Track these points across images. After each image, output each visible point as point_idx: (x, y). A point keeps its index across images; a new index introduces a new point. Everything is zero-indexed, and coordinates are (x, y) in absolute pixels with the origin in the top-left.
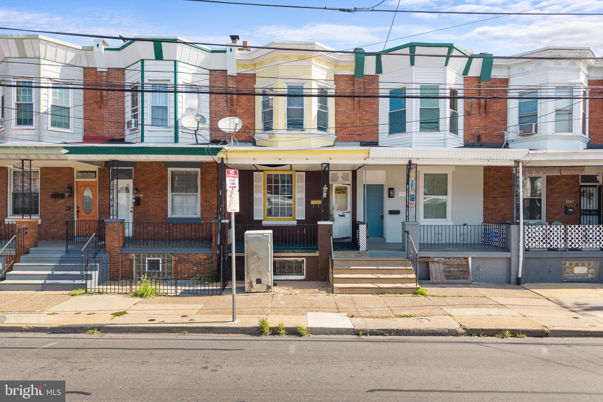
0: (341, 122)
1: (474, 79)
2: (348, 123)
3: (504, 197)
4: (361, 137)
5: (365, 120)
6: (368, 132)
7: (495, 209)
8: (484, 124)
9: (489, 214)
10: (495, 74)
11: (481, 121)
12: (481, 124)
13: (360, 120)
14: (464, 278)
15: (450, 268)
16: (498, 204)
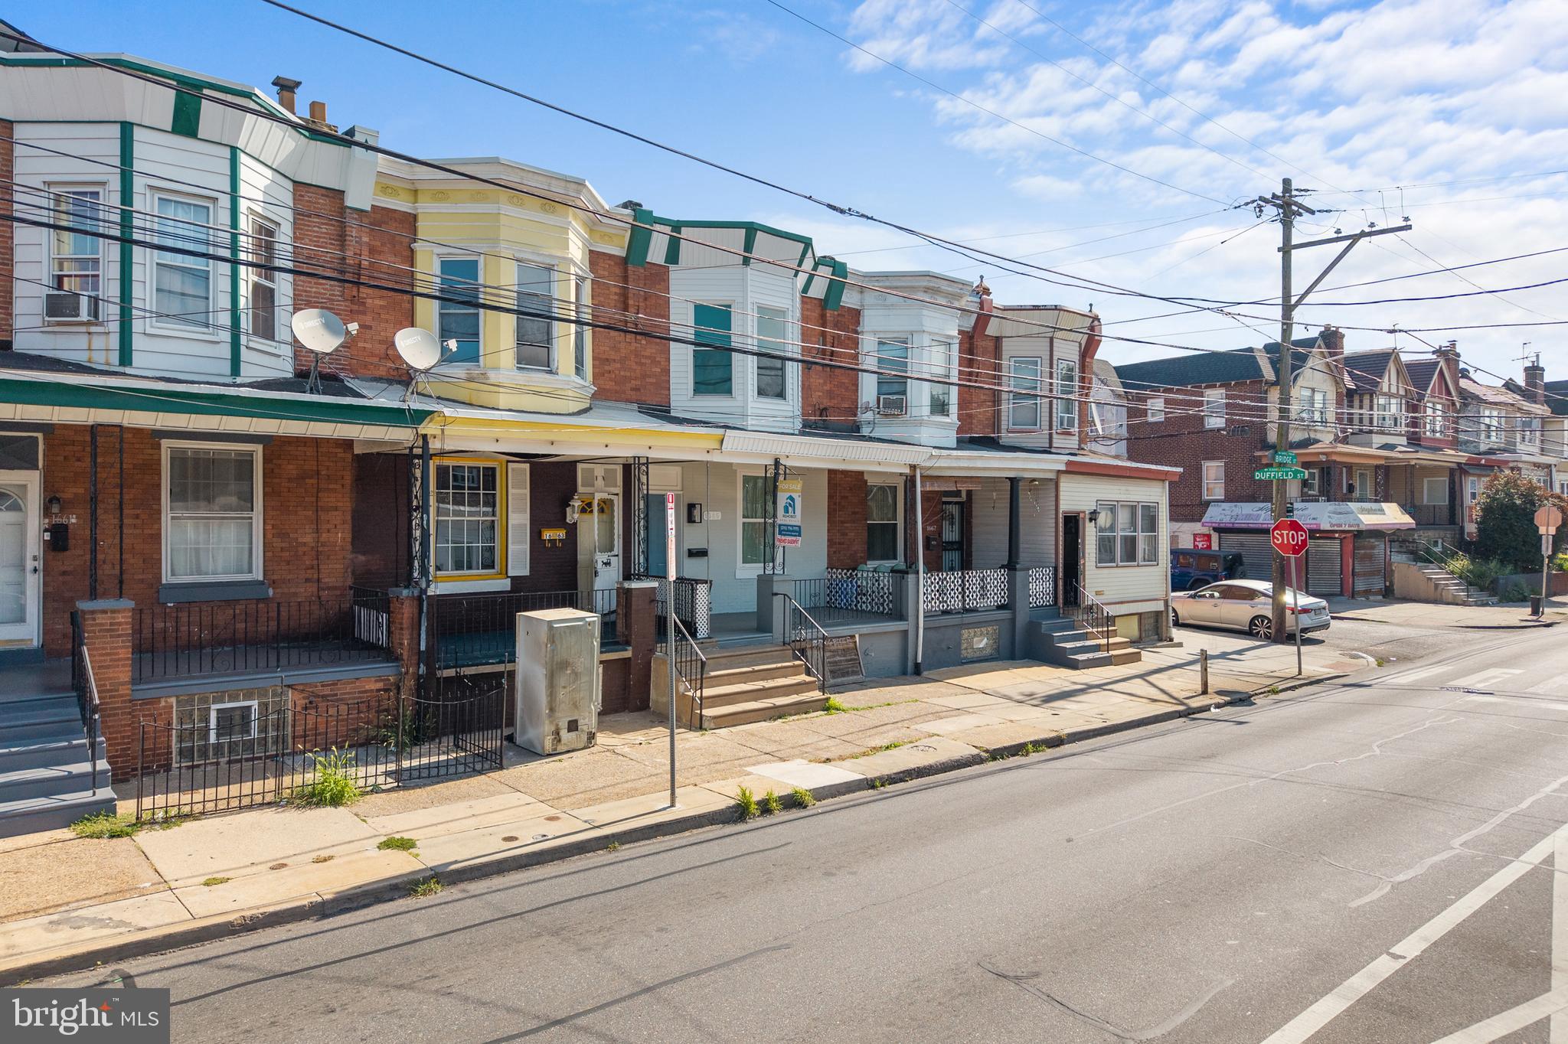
1: (816, 302)
2: (614, 360)
3: (854, 522)
4: (638, 393)
5: (646, 357)
6: (651, 384)
7: (843, 544)
8: (827, 388)
9: (835, 552)
10: (849, 299)
11: (825, 383)
12: (825, 388)
13: (636, 356)
14: (854, 673)
15: (834, 656)
16: (847, 535)
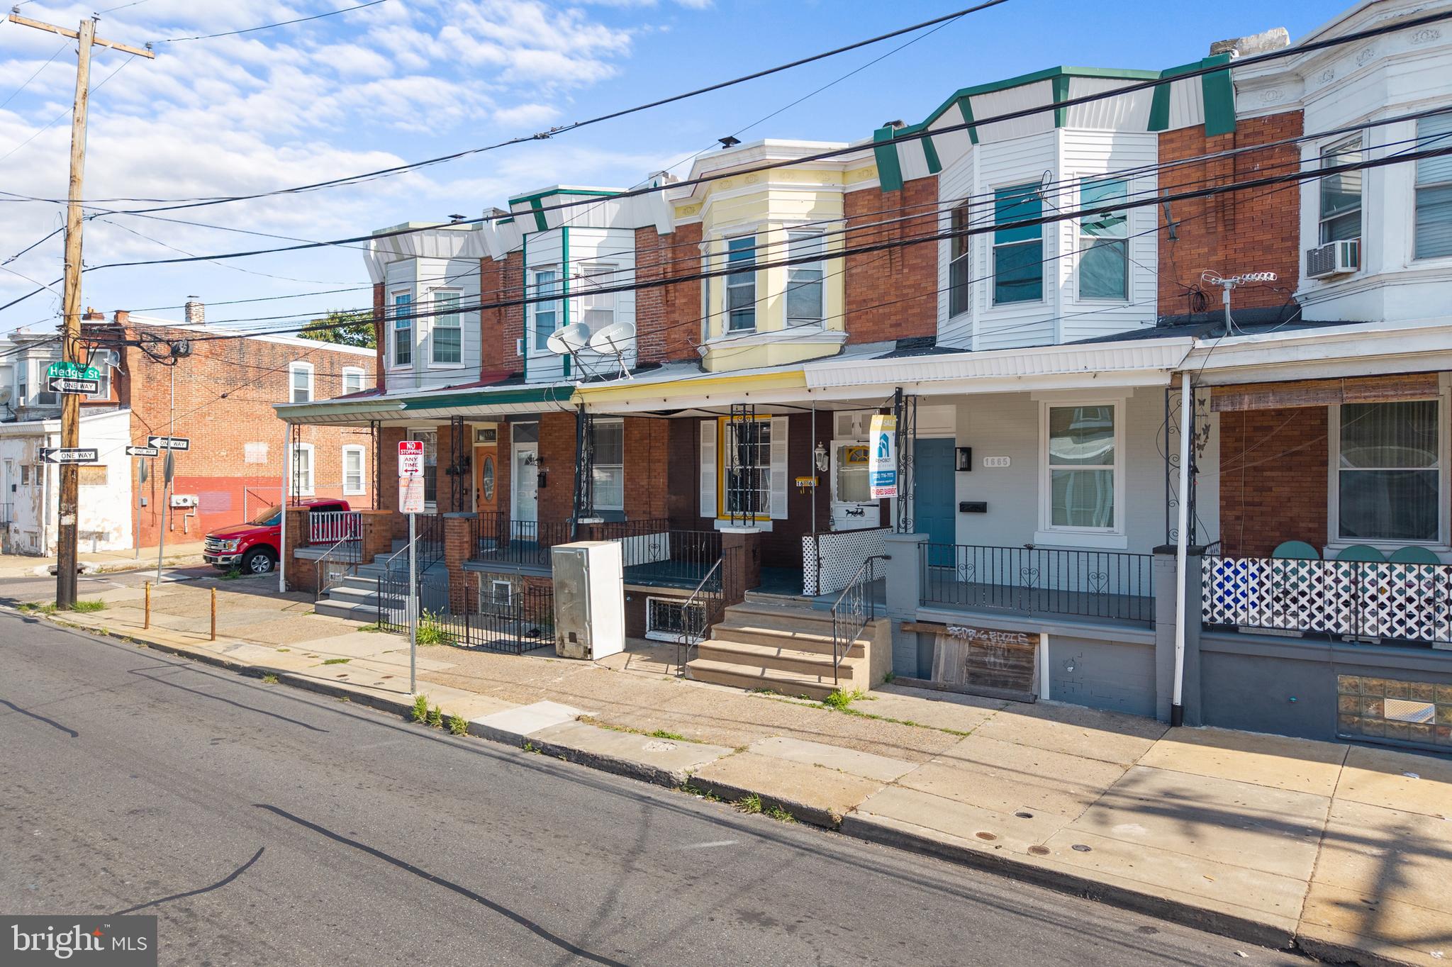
0: (858, 298)
2: (872, 299)
4: (899, 329)
6: (914, 315)
7: (1260, 504)
9: (1238, 518)
12: (1213, 258)
13: (897, 288)
14: (1017, 686)
16: (1270, 489)
